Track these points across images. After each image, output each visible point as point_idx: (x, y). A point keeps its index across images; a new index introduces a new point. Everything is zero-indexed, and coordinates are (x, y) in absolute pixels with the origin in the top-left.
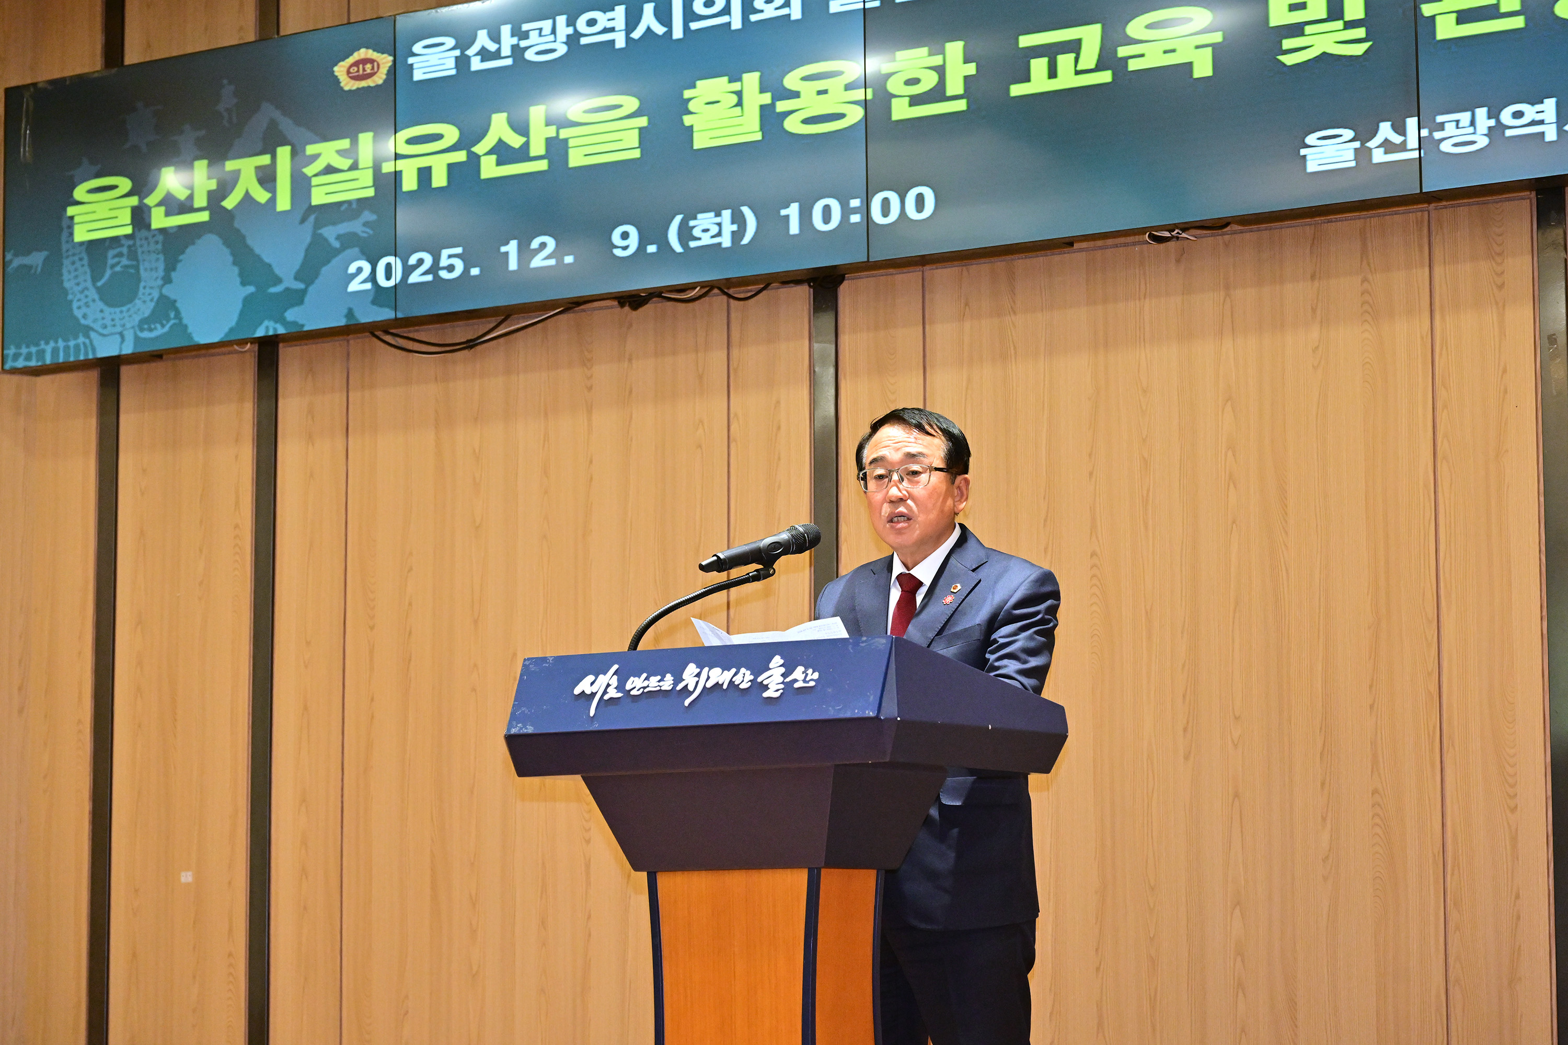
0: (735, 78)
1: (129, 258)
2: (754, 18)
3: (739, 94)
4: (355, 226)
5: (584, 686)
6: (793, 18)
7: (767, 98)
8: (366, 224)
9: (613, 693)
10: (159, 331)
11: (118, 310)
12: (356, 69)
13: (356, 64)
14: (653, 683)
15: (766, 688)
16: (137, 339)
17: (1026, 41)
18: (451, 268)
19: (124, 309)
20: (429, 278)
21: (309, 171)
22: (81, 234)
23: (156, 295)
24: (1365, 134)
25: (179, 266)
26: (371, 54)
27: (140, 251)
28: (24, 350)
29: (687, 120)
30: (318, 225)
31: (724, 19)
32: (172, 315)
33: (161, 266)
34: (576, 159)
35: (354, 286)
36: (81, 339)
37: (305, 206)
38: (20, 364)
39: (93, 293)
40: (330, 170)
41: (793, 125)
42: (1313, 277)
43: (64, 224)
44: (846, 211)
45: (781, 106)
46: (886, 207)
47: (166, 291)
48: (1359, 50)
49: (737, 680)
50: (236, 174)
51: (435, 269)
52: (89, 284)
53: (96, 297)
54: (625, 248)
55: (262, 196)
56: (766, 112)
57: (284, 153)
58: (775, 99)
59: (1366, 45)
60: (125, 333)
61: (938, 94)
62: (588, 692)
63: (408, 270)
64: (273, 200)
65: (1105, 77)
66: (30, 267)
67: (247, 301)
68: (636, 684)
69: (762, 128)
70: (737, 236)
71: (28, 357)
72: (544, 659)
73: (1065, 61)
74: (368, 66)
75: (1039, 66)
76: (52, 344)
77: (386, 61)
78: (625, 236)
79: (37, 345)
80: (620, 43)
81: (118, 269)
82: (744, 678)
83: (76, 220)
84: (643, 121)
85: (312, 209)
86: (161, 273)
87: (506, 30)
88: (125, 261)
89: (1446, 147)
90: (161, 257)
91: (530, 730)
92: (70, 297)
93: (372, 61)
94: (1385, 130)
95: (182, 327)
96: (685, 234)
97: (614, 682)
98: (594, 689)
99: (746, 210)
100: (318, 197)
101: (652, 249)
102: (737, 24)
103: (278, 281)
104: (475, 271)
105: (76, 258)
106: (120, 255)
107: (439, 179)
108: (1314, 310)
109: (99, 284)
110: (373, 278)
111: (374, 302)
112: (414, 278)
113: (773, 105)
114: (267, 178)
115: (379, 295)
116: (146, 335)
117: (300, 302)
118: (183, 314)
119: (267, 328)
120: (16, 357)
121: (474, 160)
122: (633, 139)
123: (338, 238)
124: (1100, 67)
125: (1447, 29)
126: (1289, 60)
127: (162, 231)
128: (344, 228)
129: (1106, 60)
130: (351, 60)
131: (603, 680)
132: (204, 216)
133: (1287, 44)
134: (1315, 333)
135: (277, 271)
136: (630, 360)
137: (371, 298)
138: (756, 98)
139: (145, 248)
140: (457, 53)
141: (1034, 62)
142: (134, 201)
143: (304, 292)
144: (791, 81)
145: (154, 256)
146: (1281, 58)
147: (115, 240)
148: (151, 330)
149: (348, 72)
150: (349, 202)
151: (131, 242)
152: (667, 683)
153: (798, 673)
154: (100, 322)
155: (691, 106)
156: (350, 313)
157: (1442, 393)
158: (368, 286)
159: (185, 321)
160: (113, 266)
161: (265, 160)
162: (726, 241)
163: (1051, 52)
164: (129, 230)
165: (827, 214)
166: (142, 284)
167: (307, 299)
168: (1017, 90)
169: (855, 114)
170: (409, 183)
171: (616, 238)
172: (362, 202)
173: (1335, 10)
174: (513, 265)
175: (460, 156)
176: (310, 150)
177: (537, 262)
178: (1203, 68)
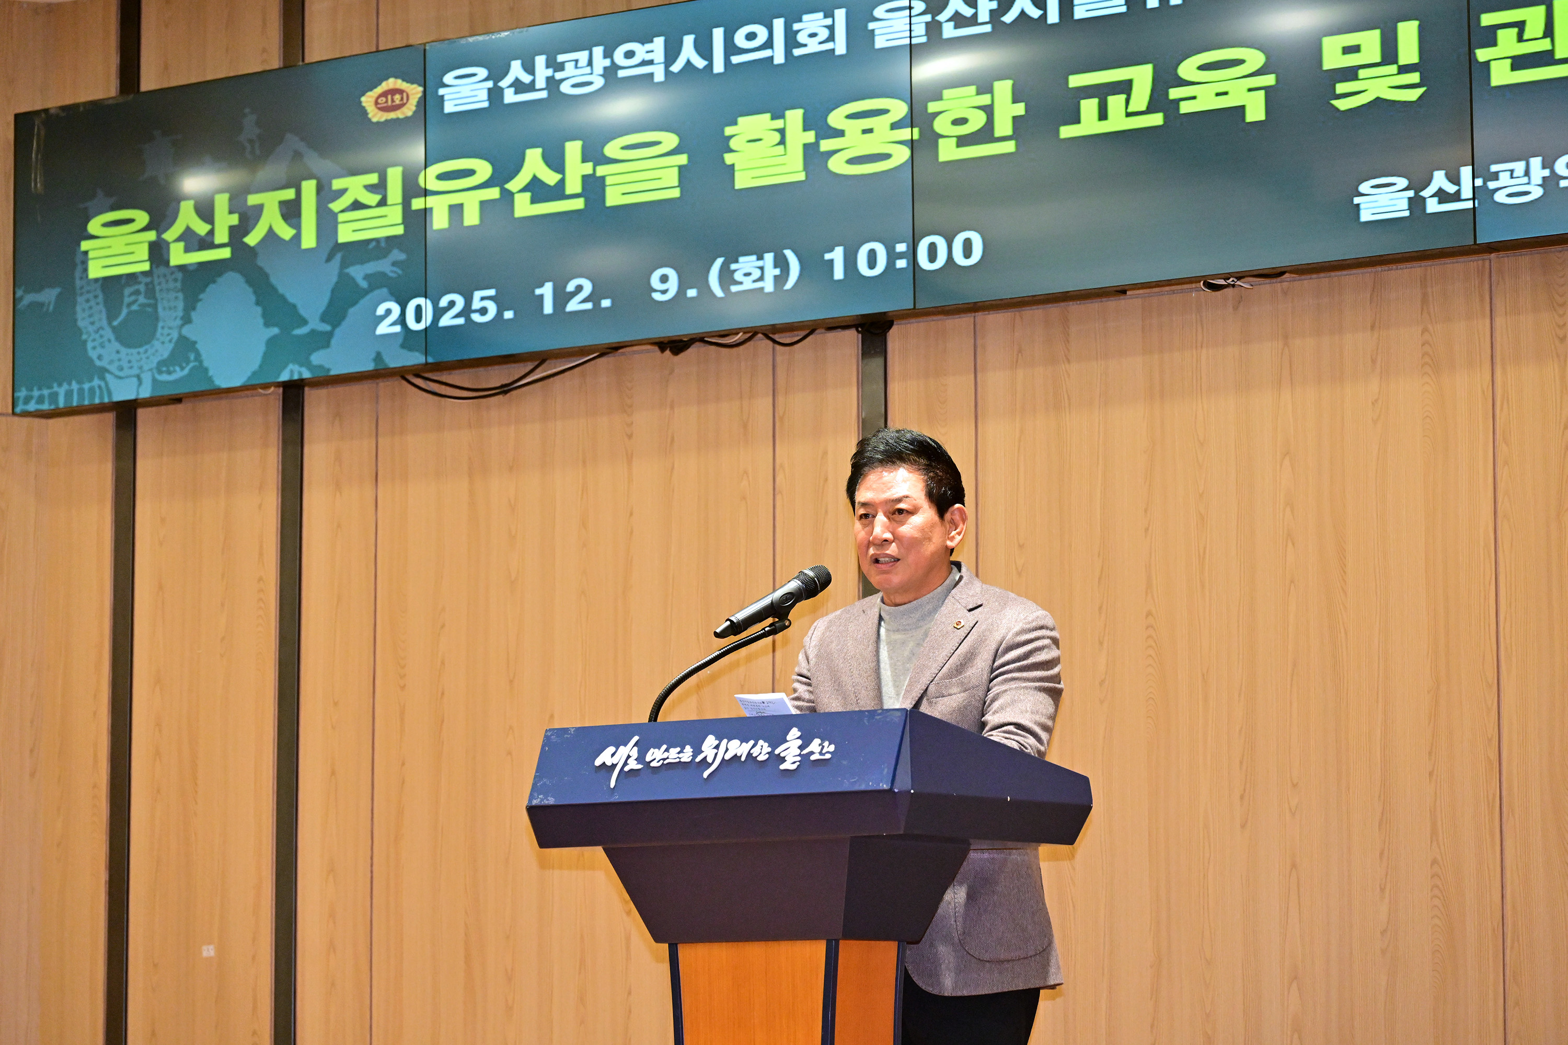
0: (778, 115)
1: (146, 297)
2: (797, 52)
3: (782, 132)
4: (384, 266)
5: (605, 757)
6: (837, 53)
7: (810, 137)
8: (394, 264)
9: (633, 765)
10: (179, 374)
11: (134, 351)
12: (384, 99)
13: (384, 94)
14: (673, 755)
15: (783, 760)
16: (154, 380)
17: (1076, 81)
18: (483, 311)
19: (141, 350)
20: (461, 321)
21: (336, 206)
22: (95, 271)
23: (175, 335)
24: (1419, 182)
25: (199, 305)
26: (400, 84)
27: (157, 288)
28: (36, 393)
29: (729, 158)
30: (344, 264)
31: (766, 53)
32: (192, 357)
33: (181, 305)
34: (613, 198)
35: (383, 329)
36: (96, 382)
37: (331, 245)
38: (32, 407)
39: (108, 333)
40: (357, 205)
41: (837, 165)
42: (1373, 327)
43: (78, 259)
44: (892, 256)
45: (826, 145)
46: (932, 252)
47: (186, 331)
48: (1413, 95)
49: (755, 752)
50: (259, 209)
51: (466, 311)
52: (104, 323)
53: (112, 338)
54: (664, 292)
55: (285, 232)
56: (810, 151)
57: (309, 188)
58: (819, 137)
59: (1421, 90)
60: (143, 376)
61: (986, 134)
62: (609, 763)
63: (439, 313)
64: (297, 238)
65: (1157, 119)
66: (42, 305)
67: (271, 342)
68: (656, 756)
69: (806, 167)
70: (780, 280)
71: (40, 400)
72: (565, 730)
73: (1115, 102)
74: (397, 97)
75: (1089, 107)
76: (65, 386)
77: (415, 91)
78: (664, 279)
79: (50, 387)
80: (659, 76)
81: (135, 307)
82: (762, 750)
83: (91, 255)
84: (683, 159)
85: (339, 247)
86: (180, 313)
87: (540, 61)
88: (142, 299)
89: (1500, 197)
90: (180, 295)
91: (551, 801)
92: (84, 337)
93: (401, 92)
94: (1440, 180)
95: (201, 370)
96: (727, 277)
97: (635, 753)
98: (614, 760)
99: (789, 253)
100: (345, 234)
101: (692, 293)
102: (779, 58)
103: (304, 322)
104: (509, 315)
105: (91, 296)
106: (137, 292)
107: (472, 217)
108: (1374, 361)
109: (115, 323)
110: (402, 320)
111: (403, 346)
112: (446, 321)
113: (816, 144)
114: (291, 212)
115: (409, 338)
116: (164, 377)
117: (327, 345)
118: (204, 356)
119: (292, 372)
120: (27, 400)
121: (508, 197)
122: (673, 177)
123: (367, 277)
124: (1151, 109)
125: (1501, 75)
126: (1342, 105)
127: (182, 268)
128: (372, 267)
129: (1157, 102)
130: (379, 90)
131: (623, 751)
132: (226, 253)
133: (1341, 88)
134: (1374, 385)
135: (303, 312)
136: (672, 407)
137: (400, 340)
138: (799, 137)
139: (164, 286)
140: (490, 84)
141: (1084, 103)
142: (152, 235)
143: (330, 335)
144: (836, 119)
145: (172, 295)
146: (1334, 102)
147: (132, 277)
148: (169, 373)
149: (376, 103)
150: (377, 240)
151: (148, 280)
152: (687, 756)
153: (815, 746)
154: (116, 364)
155: (733, 144)
156: (378, 357)
157: (1503, 449)
158: (397, 329)
159: (206, 364)
160: (129, 305)
161: (289, 194)
162: (768, 286)
163: (1102, 92)
164: (146, 267)
165: (873, 258)
166: (160, 324)
167: (333, 342)
168: (1067, 132)
169: (902, 155)
170: (440, 221)
171: (655, 281)
172: (391, 241)
173: (1389, 54)
174: (548, 308)
175: (493, 193)
176: (337, 184)
177: (573, 306)
178: (1256, 112)
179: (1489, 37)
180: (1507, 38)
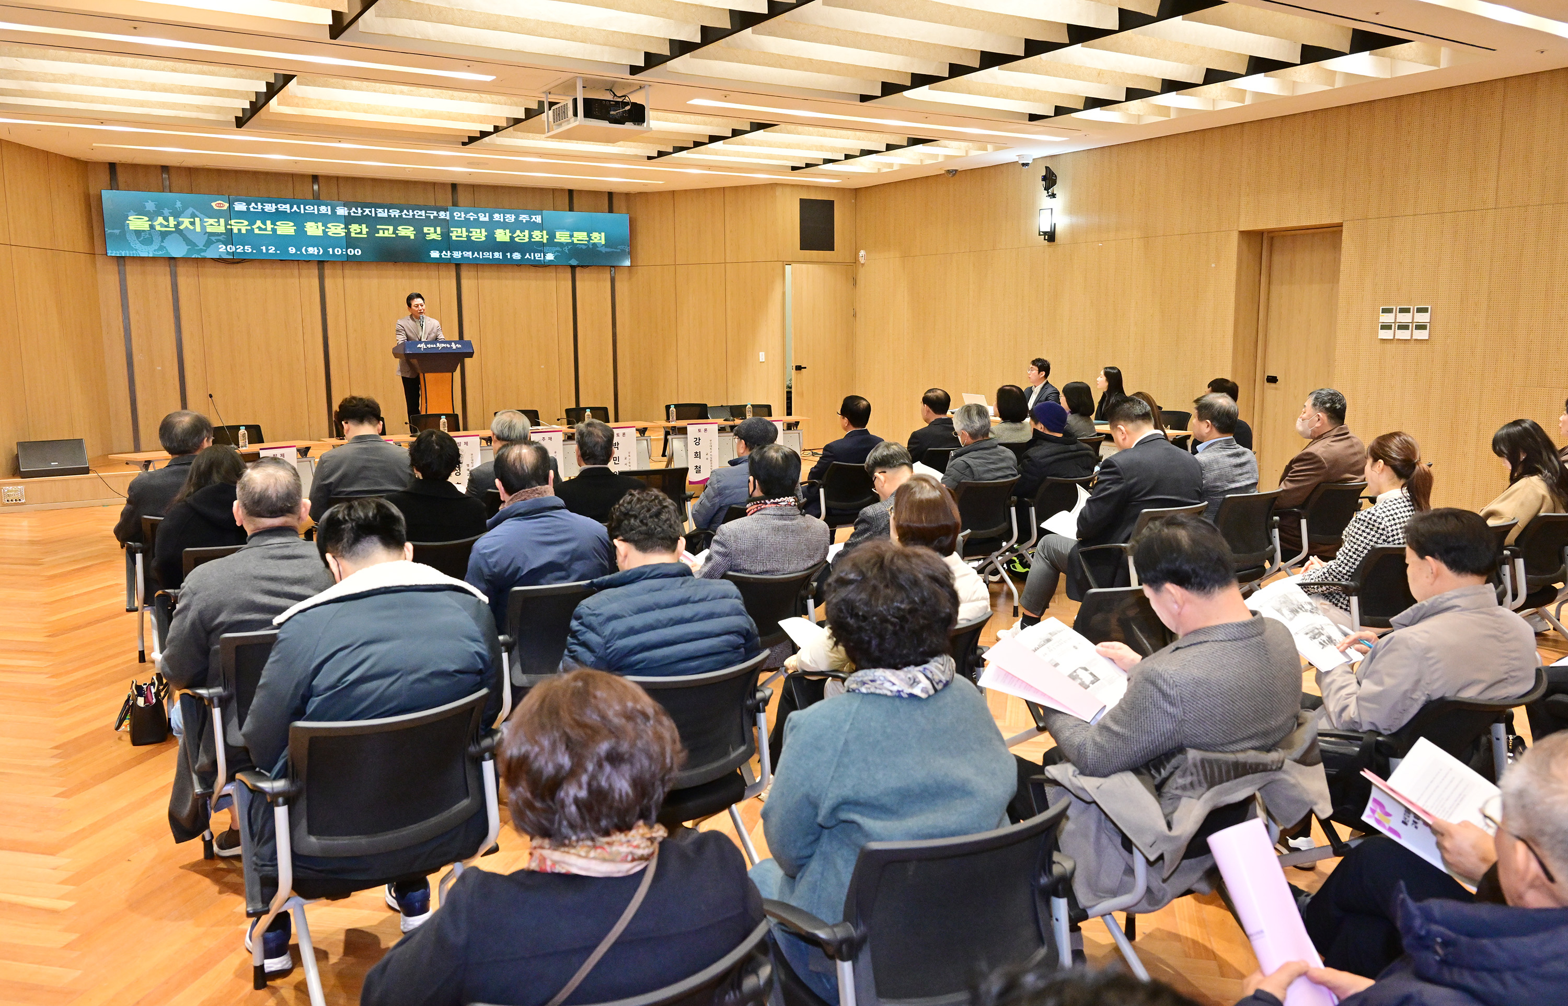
0: (316, 223)
2: (320, 212)
3: (317, 226)
4: (220, 238)
5: (419, 346)
6: (329, 214)
7: (323, 228)
8: (223, 238)
10: (161, 253)
11: (146, 247)
13: (218, 204)
16: (154, 254)
17: (378, 227)
18: (248, 250)
19: (148, 247)
20: (242, 251)
21: (205, 224)
22: (131, 228)
23: (159, 245)
24: (441, 252)
25: (166, 239)
27: (152, 234)
28: (114, 252)
29: (305, 229)
30: (209, 236)
31: (313, 211)
32: (165, 250)
33: (160, 238)
34: (279, 233)
35: (220, 250)
36: (134, 252)
37: (205, 232)
38: (113, 255)
39: (137, 242)
40: (211, 225)
41: (330, 234)
43: (124, 225)
44: (342, 251)
45: (327, 230)
46: (351, 252)
47: (162, 244)
50: (183, 222)
51: (244, 249)
52: (136, 239)
53: (139, 243)
54: (292, 251)
55: (191, 227)
56: (324, 230)
57: (197, 220)
58: (325, 228)
59: (441, 238)
60: (149, 252)
61: (361, 233)
63: (236, 249)
64: (195, 229)
65: (394, 236)
66: (114, 233)
67: (189, 250)
69: (323, 233)
70: (318, 253)
71: (116, 253)
73: (386, 231)
74: (222, 205)
75: (381, 232)
76: (124, 252)
77: (226, 204)
78: (292, 249)
79: (119, 251)
80: (289, 211)
81: (145, 237)
83: (129, 224)
84: (295, 228)
85: (207, 232)
86: (160, 240)
87: (259, 204)
88: (147, 236)
90: (159, 236)
92: (129, 242)
94: (444, 252)
96: (306, 251)
99: (320, 248)
100: (209, 230)
101: (298, 252)
102: (316, 213)
103: (198, 246)
104: (254, 252)
105: (131, 233)
106: (146, 234)
107: (244, 231)
109: (139, 240)
110: (226, 249)
112: (238, 251)
114: (193, 223)
115: (228, 253)
116: (156, 254)
117: (205, 252)
118: (168, 250)
119: (196, 256)
120: (111, 253)
121: (253, 229)
122: (293, 231)
123: (215, 239)
124: (393, 233)
125: (454, 238)
126: (427, 239)
127: (159, 231)
128: (217, 238)
129: (394, 233)
130: (217, 202)
132: (174, 229)
133: (427, 237)
134: (418, 280)
135: (198, 244)
137: (226, 254)
138: (321, 228)
139: (154, 234)
140: (246, 206)
142: (150, 223)
143: (206, 250)
144: (329, 225)
145: (157, 236)
147: (144, 231)
148: (158, 253)
149: (216, 205)
150: (218, 233)
151: (149, 232)
154: (141, 249)
155: (306, 227)
156: (220, 256)
158: (225, 251)
159: (169, 252)
160: (143, 237)
161: (192, 220)
162: (316, 253)
163: (384, 230)
164: (148, 229)
165: (338, 251)
166: (154, 242)
167: (207, 252)
168: (377, 235)
169: (344, 234)
170: (235, 231)
171: (290, 249)
172: (222, 233)
173: (435, 232)
174: (264, 251)
175: (249, 228)
176: (205, 220)
177: (270, 251)
178: (412, 237)
179: (452, 232)
180: (455, 232)
